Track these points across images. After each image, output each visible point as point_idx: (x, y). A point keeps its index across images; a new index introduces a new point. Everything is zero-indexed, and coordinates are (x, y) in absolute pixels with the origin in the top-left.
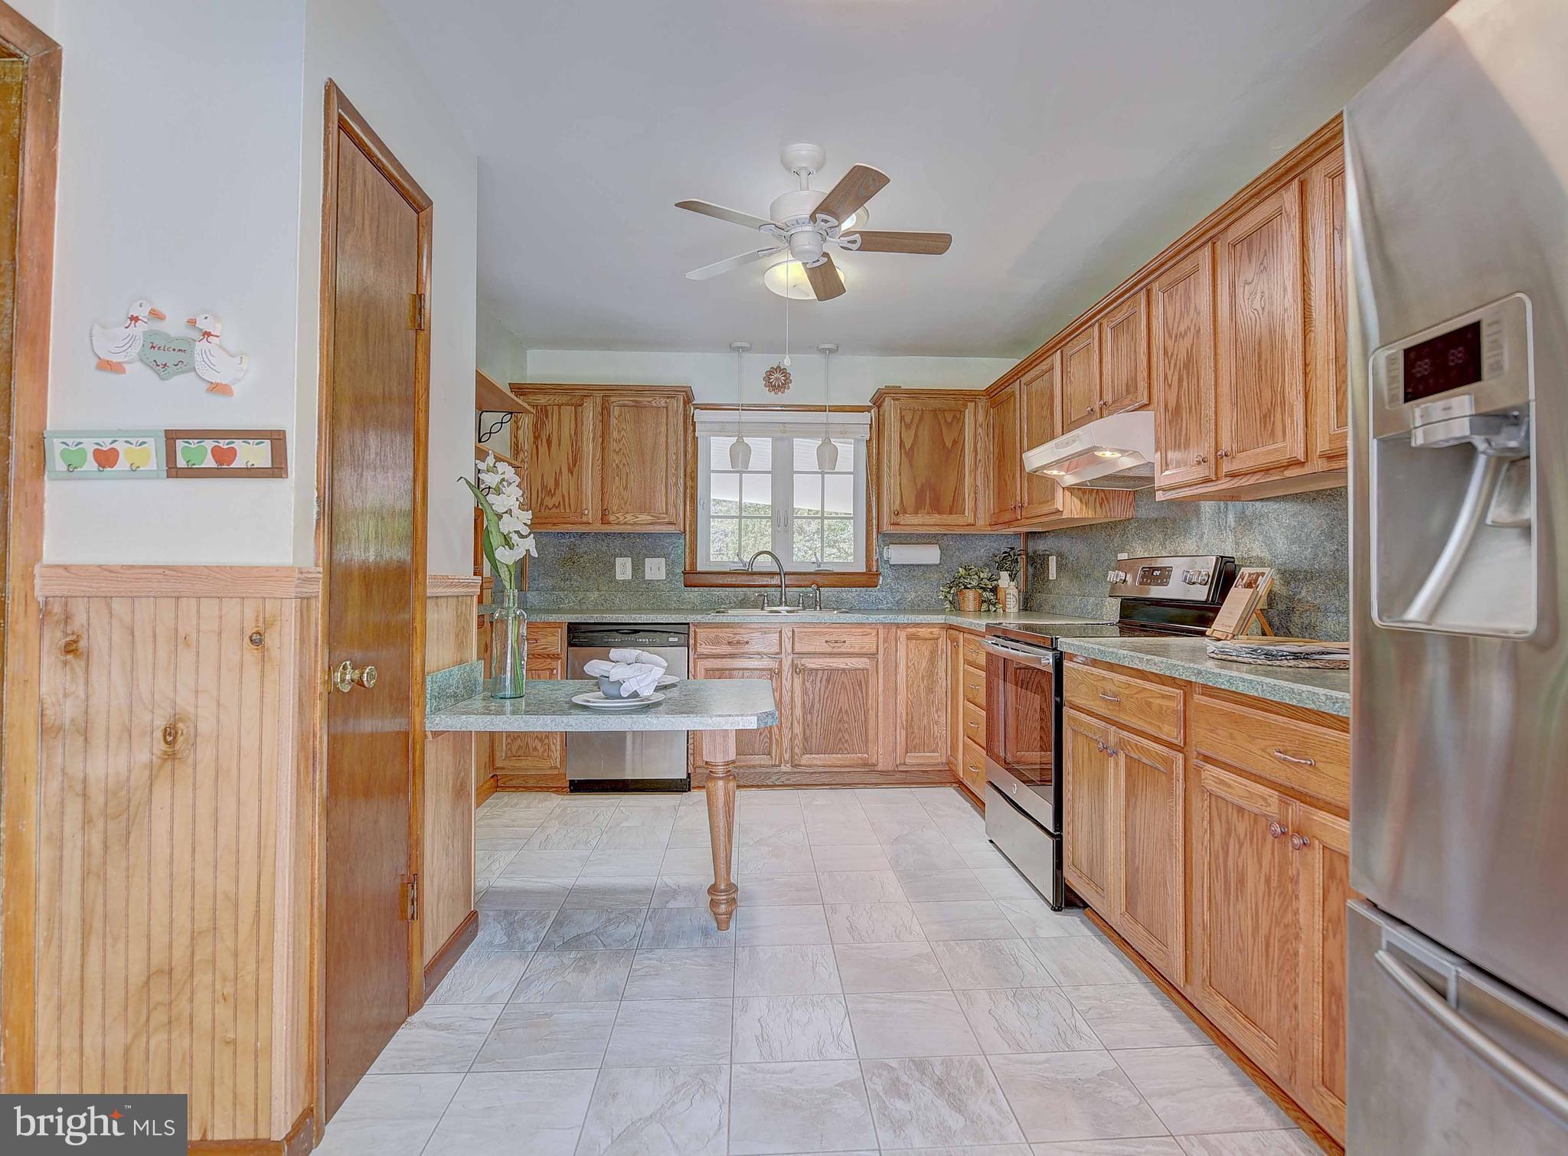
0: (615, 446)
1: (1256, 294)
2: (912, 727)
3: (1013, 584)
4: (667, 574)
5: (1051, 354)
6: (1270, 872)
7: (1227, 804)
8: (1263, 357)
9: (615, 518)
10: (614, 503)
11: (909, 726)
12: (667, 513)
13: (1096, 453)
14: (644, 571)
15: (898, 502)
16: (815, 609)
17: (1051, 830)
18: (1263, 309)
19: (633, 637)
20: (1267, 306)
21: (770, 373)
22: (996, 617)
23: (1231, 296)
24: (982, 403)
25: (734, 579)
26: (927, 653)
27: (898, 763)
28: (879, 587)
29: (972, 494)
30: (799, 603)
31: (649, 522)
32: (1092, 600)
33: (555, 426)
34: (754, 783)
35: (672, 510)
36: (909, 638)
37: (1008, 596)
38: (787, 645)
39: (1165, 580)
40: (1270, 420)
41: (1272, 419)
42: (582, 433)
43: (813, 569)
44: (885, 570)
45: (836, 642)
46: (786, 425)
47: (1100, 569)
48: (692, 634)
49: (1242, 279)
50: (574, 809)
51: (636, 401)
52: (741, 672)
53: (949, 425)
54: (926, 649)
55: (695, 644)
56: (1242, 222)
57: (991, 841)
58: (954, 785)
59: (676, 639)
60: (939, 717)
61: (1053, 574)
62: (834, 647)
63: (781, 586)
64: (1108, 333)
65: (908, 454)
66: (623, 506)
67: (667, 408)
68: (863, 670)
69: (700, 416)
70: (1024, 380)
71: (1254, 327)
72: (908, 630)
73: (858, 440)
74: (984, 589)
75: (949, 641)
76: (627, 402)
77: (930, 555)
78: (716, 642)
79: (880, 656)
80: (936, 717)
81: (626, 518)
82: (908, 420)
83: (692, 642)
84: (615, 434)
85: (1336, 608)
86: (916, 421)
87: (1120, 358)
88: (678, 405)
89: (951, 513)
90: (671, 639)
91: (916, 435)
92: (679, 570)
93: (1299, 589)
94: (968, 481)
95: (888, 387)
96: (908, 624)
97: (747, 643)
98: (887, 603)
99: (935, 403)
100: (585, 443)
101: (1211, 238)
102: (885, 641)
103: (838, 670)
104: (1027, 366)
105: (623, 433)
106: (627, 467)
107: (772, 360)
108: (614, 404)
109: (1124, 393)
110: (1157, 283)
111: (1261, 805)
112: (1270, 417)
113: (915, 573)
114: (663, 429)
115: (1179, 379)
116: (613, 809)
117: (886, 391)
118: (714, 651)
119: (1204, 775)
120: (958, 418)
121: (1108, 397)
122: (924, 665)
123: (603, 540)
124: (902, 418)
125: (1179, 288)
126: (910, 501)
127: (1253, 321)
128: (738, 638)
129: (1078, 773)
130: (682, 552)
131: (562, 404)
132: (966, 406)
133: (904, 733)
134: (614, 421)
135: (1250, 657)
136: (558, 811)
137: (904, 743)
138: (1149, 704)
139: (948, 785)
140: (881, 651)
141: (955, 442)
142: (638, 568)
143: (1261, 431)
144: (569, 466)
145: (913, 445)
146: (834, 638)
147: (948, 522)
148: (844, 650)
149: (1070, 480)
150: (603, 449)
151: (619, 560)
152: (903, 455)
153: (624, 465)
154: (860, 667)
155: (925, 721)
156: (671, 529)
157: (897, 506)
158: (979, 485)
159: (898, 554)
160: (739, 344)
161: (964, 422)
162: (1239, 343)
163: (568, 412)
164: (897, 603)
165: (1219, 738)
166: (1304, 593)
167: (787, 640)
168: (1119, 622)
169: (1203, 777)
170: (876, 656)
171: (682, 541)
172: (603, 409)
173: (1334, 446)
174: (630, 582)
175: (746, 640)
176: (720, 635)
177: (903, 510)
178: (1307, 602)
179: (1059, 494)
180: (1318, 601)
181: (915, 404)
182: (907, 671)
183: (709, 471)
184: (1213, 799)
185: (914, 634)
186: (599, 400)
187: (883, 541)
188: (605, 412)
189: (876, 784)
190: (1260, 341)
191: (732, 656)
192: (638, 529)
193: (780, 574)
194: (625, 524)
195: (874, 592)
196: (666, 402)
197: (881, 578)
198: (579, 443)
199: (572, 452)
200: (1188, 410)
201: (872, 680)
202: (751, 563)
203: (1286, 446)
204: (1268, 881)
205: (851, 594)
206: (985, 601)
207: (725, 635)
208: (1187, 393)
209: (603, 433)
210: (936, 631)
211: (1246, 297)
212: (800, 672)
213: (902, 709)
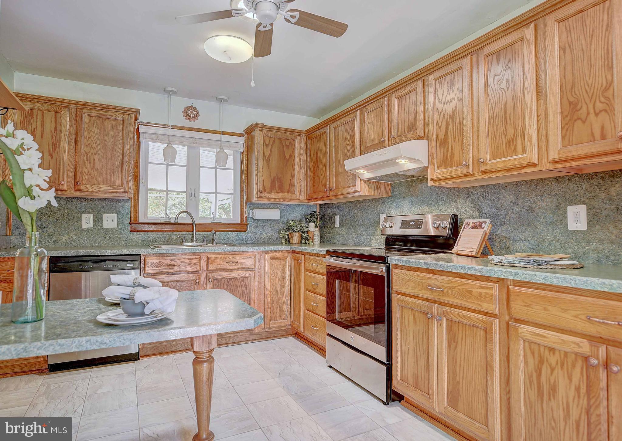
0: (84, 141)
1: (503, 81)
2: (273, 307)
3: (317, 229)
4: (118, 225)
5: (354, 112)
6: (579, 384)
7: (539, 347)
8: (508, 112)
9: (85, 188)
10: (84, 178)
11: (272, 307)
12: (122, 186)
13: (397, 161)
14: (102, 222)
15: (262, 186)
16: (213, 244)
17: (385, 361)
18: (508, 88)
19: (101, 265)
20: (511, 86)
21: (188, 108)
22: (309, 246)
23: (485, 82)
24: (303, 137)
25: (163, 227)
26: (281, 266)
27: (266, 327)
28: (247, 232)
29: (299, 184)
30: (204, 241)
31: (110, 191)
32: (364, 237)
33: (39, 123)
34: (181, 349)
35: (126, 184)
36: (272, 259)
37: (315, 236)
38: (204, 266)
39: (418, 226)
40: (513, 144)
41: (515, 143)
42: (60, 131)
43: (211, 221)
44: (250, 222)
45: (233, 262)
46: (197, 139)
47: (369, 222)
48: (142, 261)
49: (493, 73)
50: (57, 385)
51: (101, 114)
52: (175, 283)
53: (288, 147)
54: (280, 264)
55: (145, 268)
56: (492, 45)
57: (330, 367)
58: (293, 335)
59: (132, 265)
60: (286, 300)
61: (337, 224)
62: (231, 265)
63: (193, 231)
64: (395, 102)
65: (267, 160)
66: (91, 180)
67: (123, 121)
68: (247, 277)
69: (142, 129)
70: (332, 126)
71: (501, 97)
72: (271, 254)
73: (237, 151)
74: (304, 232)
75: (293, 260)
76: (95, 114)
77: (275, 214)
78: (159, 265)
79: (256, 269)
80: (285, 300)
81: (93, 188)
82: (267, 143)
83: (142, 266)
84: (85, 134)
85: (520, 238)
86: (271, 143)
87: (403, 114)
88: (130, 119)
89: (288, 193)
90: (128, 265)
91: (271, 150)
92: (127, 222)
93: (497, 230)
94: (296, 176)
95: (258, 123)
96: (271, 251)
97: (179, 265)
98: (252, 240)
99: (280, 135)
100: (62, 137)
101: (470, 53)
102: (259, 261)
103: (233, 278)
104: (335, 119)
105: (91, 133)
106: (94, 156)
107: (188, 102)
108: (86, 114)
109: (406, 131)
110: (432, 76)
111: (574, 347)
112: (513, 142)
113: (266, 224)
114: (120, 134)
115: (446, 124)
116: (87, 381)
117: (256, 125)
118: (157, 271)
119: (520, 331)
120: (292, 144)
121: (395, 133)
122: (279, 272)
123: (72, 202)
124: (264, 141)
125: (447, 79)
126: (268, 185)
127: (501, 95)
128: (173, 262)
129: (405, 329)
130: (129, 211)
131: (45, 110)
132: (296, 138)
133: (269, 311)
134: (84, 125)
135: (528, 264)
136: (43, 389)
137: (269, 316)
138: (470, 292)
139: (290, 336)
140: (257, 267)
141: (290, 156)
142: (98, 220)
143: (506, 149)
144: (49, 151)
145: (269, 156)
146: (231, 260)
147: (287, 197)
148: (237, 267)
149: (367, 175)
150: (76, 142)
151: (84, 215)
152: (264, 161)
153: (92, 154)
154: (245, 276)
155: (280, 304)
156: (125, 196)
157: (261, 187)
158: (302, 179)
159: (260, 214)
160: (170, 89)
161: (295, 146)
162: (490, 105)
163: (49, 117)
164: (257, 240)
165: (534, 310)
166: (500, 231)
167: (203, 262)
168: (385, 247)
169: (519, 332)
170: (254, 269)
171: (129, 204)
172: (76, 117)
173: (560, 156)
174: (91, 229)
175: (178, 263)
176: (162, 261)
177: (264, 190)
178: (502, 236)
179: (358, 183)
180: (508, 235)
181: (270, 134)
182: (271, 277)
183: (147, 163)
184: (527, 344)
185: (274, 257)
186: (74, 111)
187: (250, 207)
188: (78, 119)
189: (253, 340)
190: (505, 105)
191: (169, 273)
192: (101, 195)
193: (192, 224)
194: (92, 191)
195: (245, 235)
196: (123, 117)
197: (248, 226)
198: (58, 137)
199: (52, 143)
200: (453, 140)
201: (252, 282)
202: (177, 218)
203: (527, 157)
204: (578, 389)
205: (232, 236)
206: (303, 239)
207: (165, 261)
208: (452, 131)
209: (76, 131)
210: (285, 254)
211: (495, 83)
212: (212, 281)
213: (268, 298)
